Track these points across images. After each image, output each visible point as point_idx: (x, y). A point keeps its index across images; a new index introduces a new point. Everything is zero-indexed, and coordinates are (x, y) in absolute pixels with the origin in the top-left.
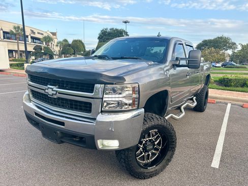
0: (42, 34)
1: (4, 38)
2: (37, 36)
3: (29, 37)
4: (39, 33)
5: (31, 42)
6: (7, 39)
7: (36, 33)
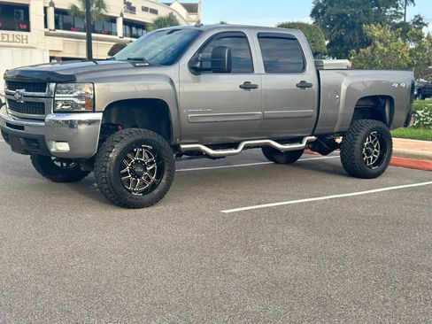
0: (155, 12)
1: (57, 27)
2: (140, 16)
3: (120, 22)
4: (145, 9)
5: (125, 35)
6: (64, 29)
7: (139, 9)
